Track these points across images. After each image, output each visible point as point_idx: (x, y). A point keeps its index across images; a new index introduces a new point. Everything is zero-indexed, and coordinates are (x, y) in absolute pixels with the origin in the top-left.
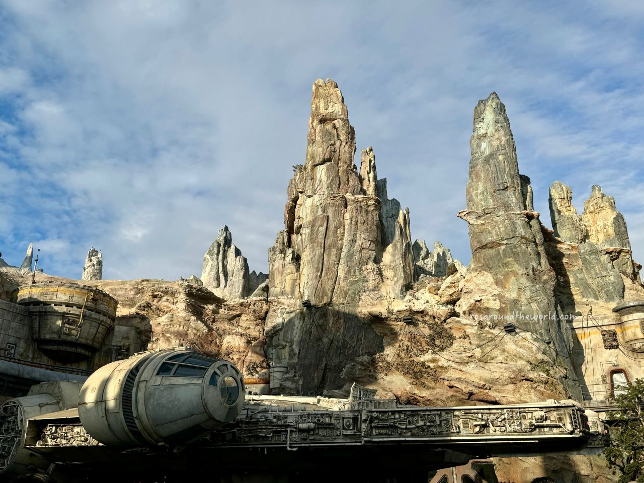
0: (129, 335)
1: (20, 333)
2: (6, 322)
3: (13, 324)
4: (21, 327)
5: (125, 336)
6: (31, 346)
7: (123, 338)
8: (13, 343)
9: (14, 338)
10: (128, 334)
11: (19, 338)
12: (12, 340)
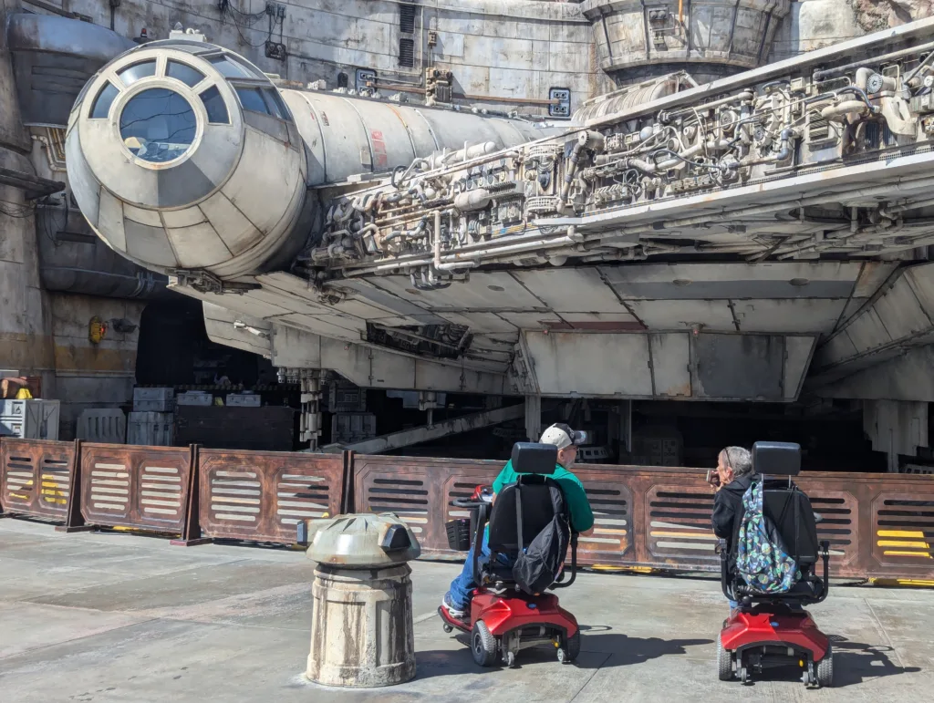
0: (832, 18)
1: (575, 61)
2: (539, 46)
3: (556, 47)
4: (573, 50)
5: (821, 24)
6: (604, 86)
7: (817, 30)
8: (563, 86)
9: (564, 75)
10: (827, 16)
11: (576, 74)
12: (559, 80)
